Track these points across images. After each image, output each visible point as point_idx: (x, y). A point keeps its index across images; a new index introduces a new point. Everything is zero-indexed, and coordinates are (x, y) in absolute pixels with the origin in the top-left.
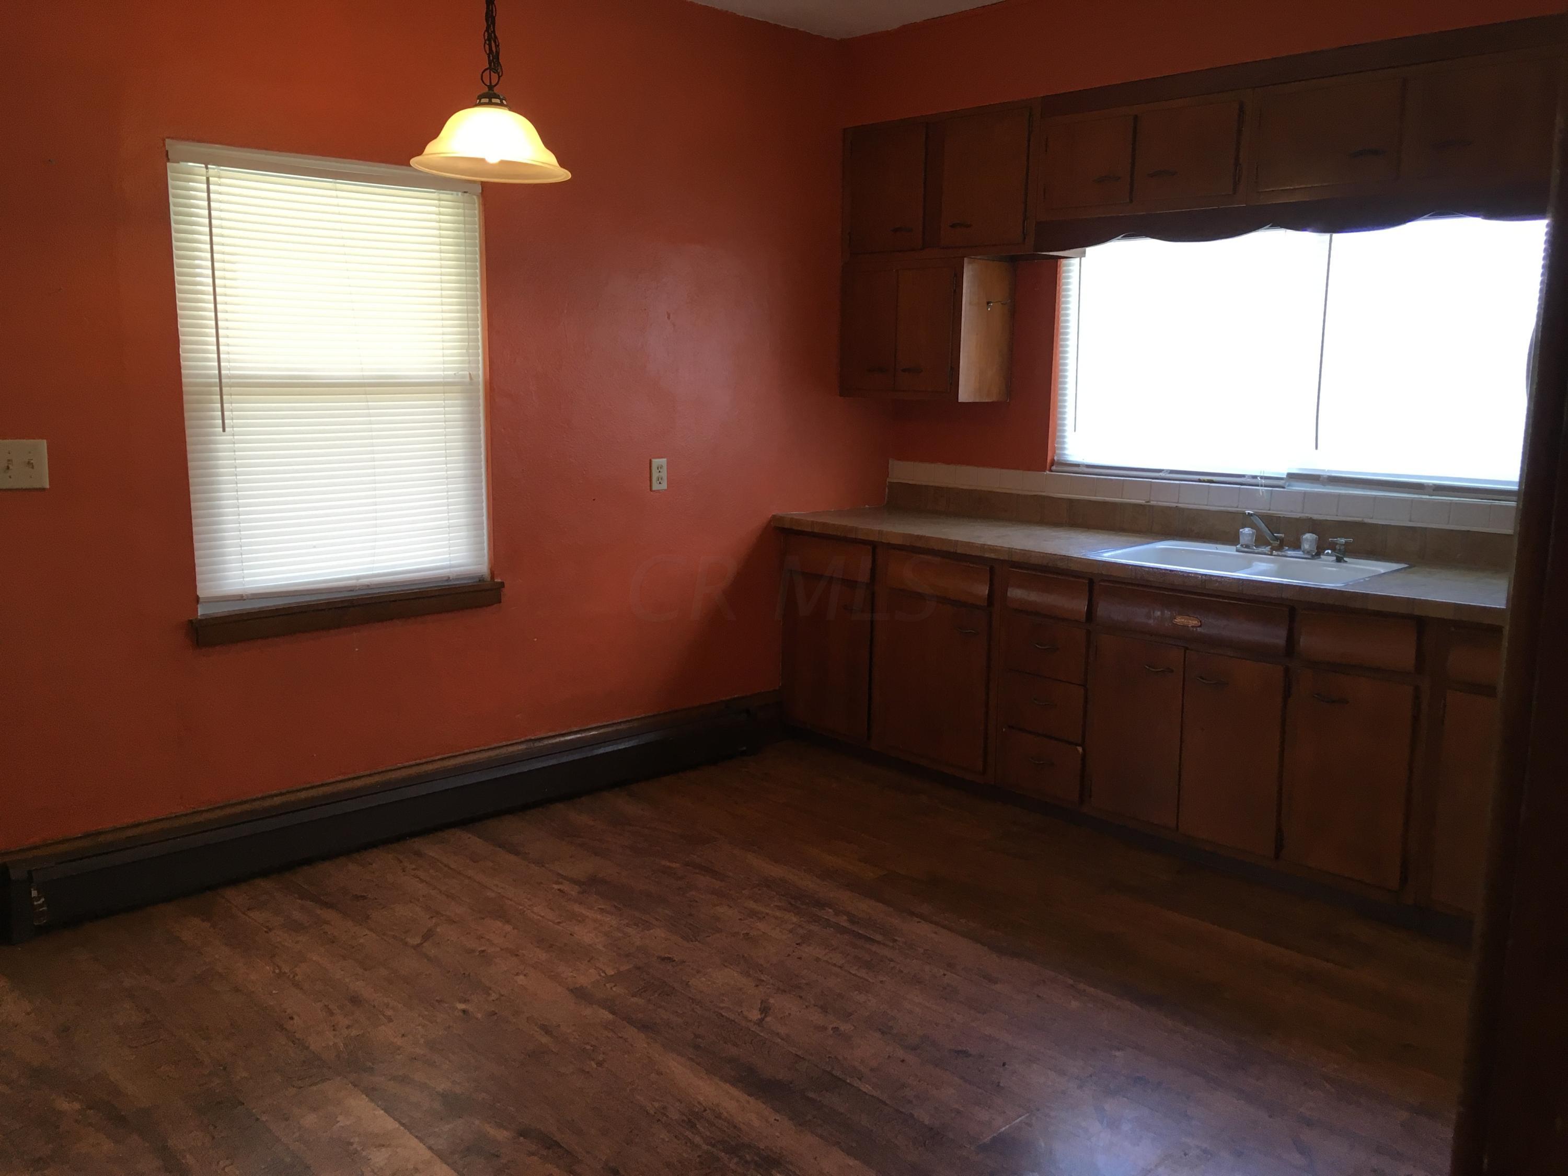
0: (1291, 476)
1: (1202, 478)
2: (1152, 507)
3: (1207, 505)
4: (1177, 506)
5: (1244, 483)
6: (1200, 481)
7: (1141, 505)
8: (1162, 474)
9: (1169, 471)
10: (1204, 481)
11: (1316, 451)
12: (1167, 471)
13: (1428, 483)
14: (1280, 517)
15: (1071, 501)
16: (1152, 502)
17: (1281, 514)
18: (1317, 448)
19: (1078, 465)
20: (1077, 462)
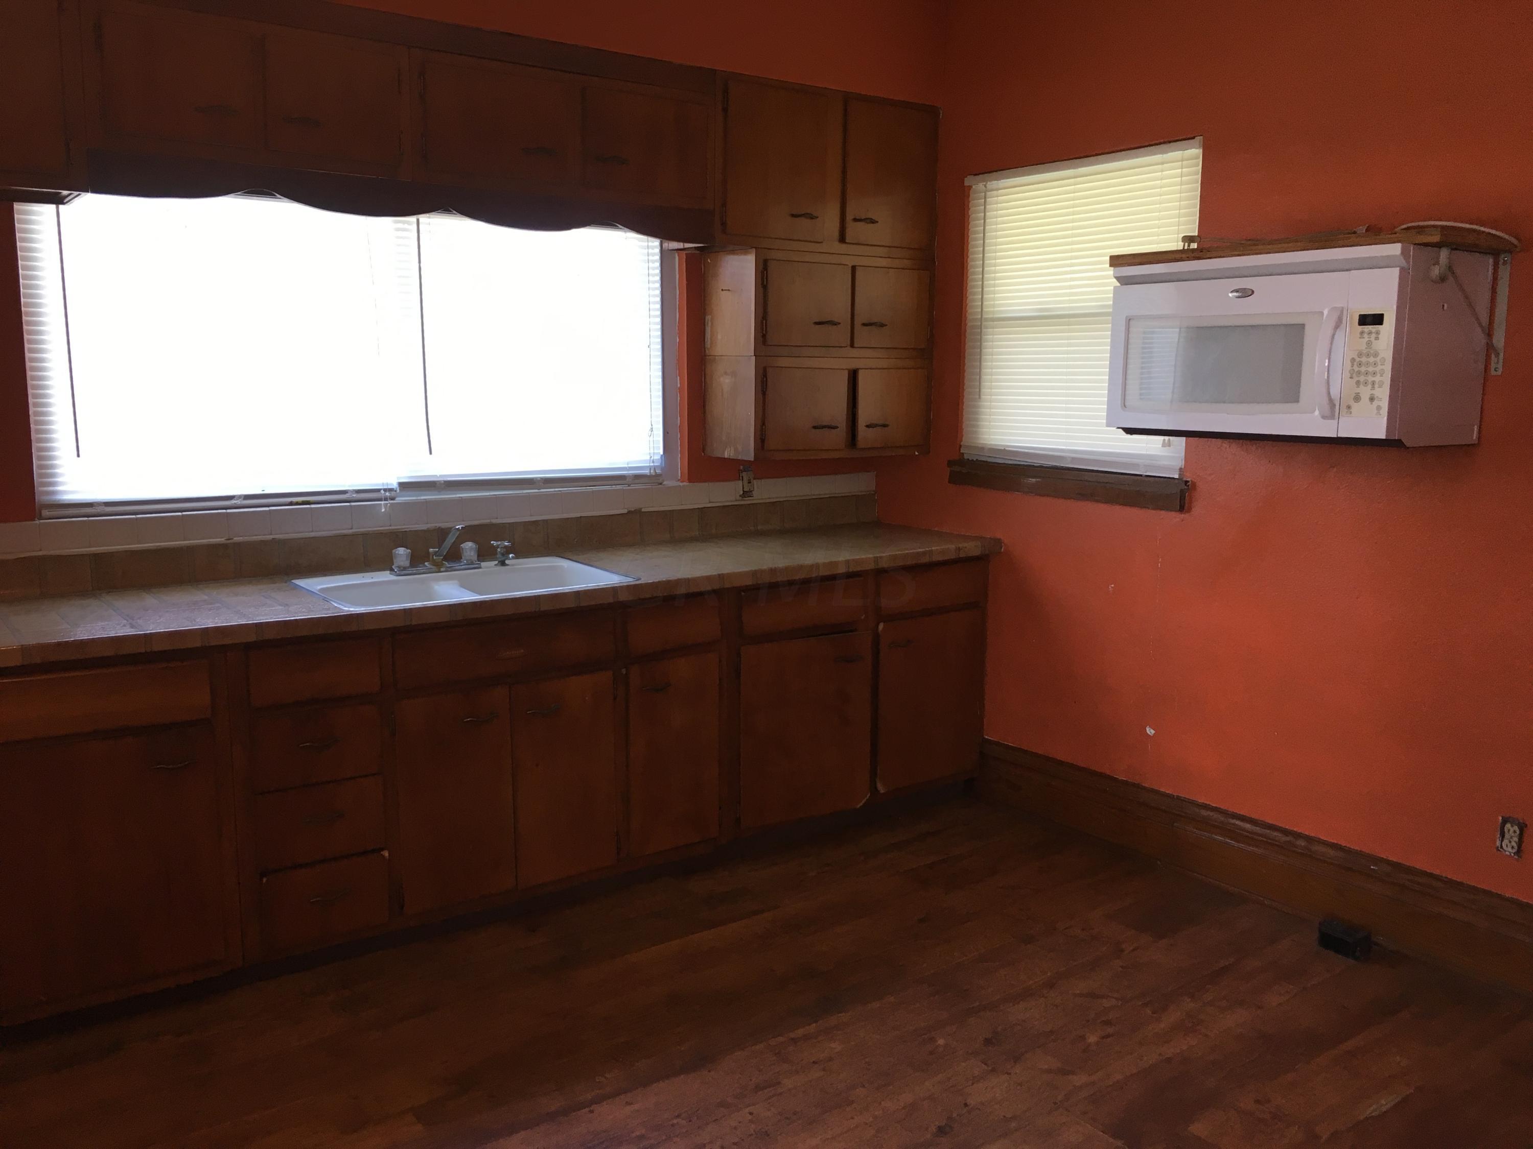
0: (403, 486)
1: (295, 499)
2: (238, 544)
3: (312, 531)
4: (273, 539)
5: (348, 499)
6: (291, 504)
7: (223, 544)
8: (233, 502)
9: (243, 497)
10: (297, 504)
11: (431, 456)
12: (240, 497)
13: (536, 478)
14: (406, 531)
15: (97, 556)
16: (235, 539)
17: (407, 528)
18: (431, 453)
19: (90, 505)
20: (86, 500)
